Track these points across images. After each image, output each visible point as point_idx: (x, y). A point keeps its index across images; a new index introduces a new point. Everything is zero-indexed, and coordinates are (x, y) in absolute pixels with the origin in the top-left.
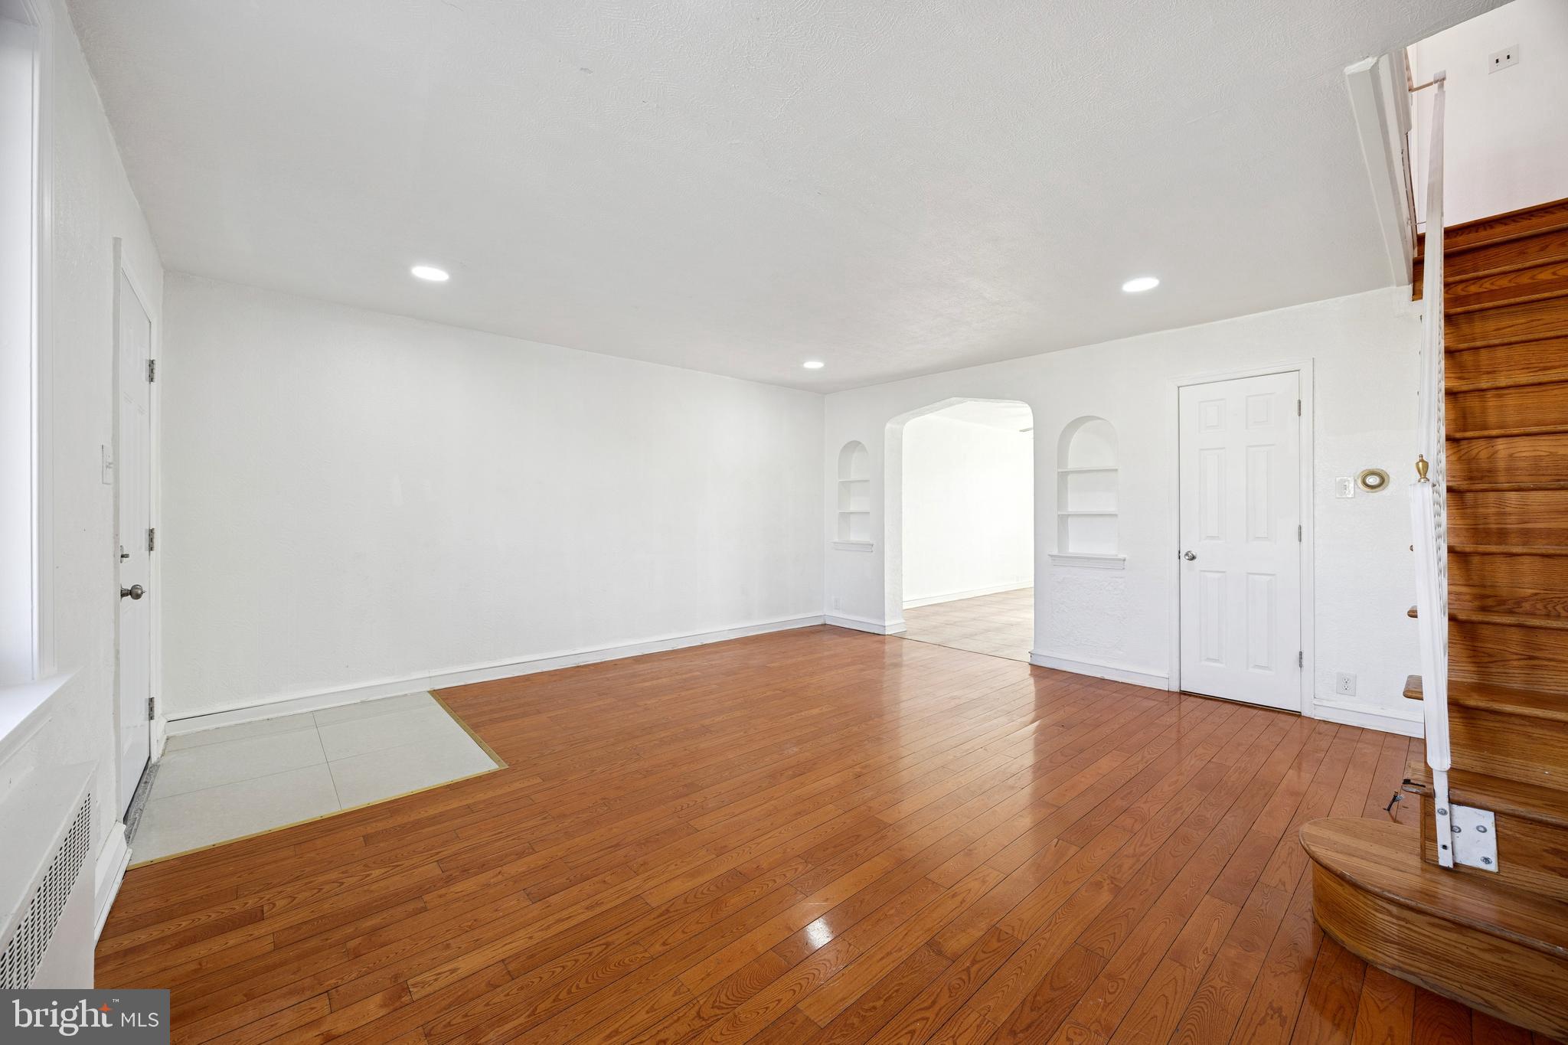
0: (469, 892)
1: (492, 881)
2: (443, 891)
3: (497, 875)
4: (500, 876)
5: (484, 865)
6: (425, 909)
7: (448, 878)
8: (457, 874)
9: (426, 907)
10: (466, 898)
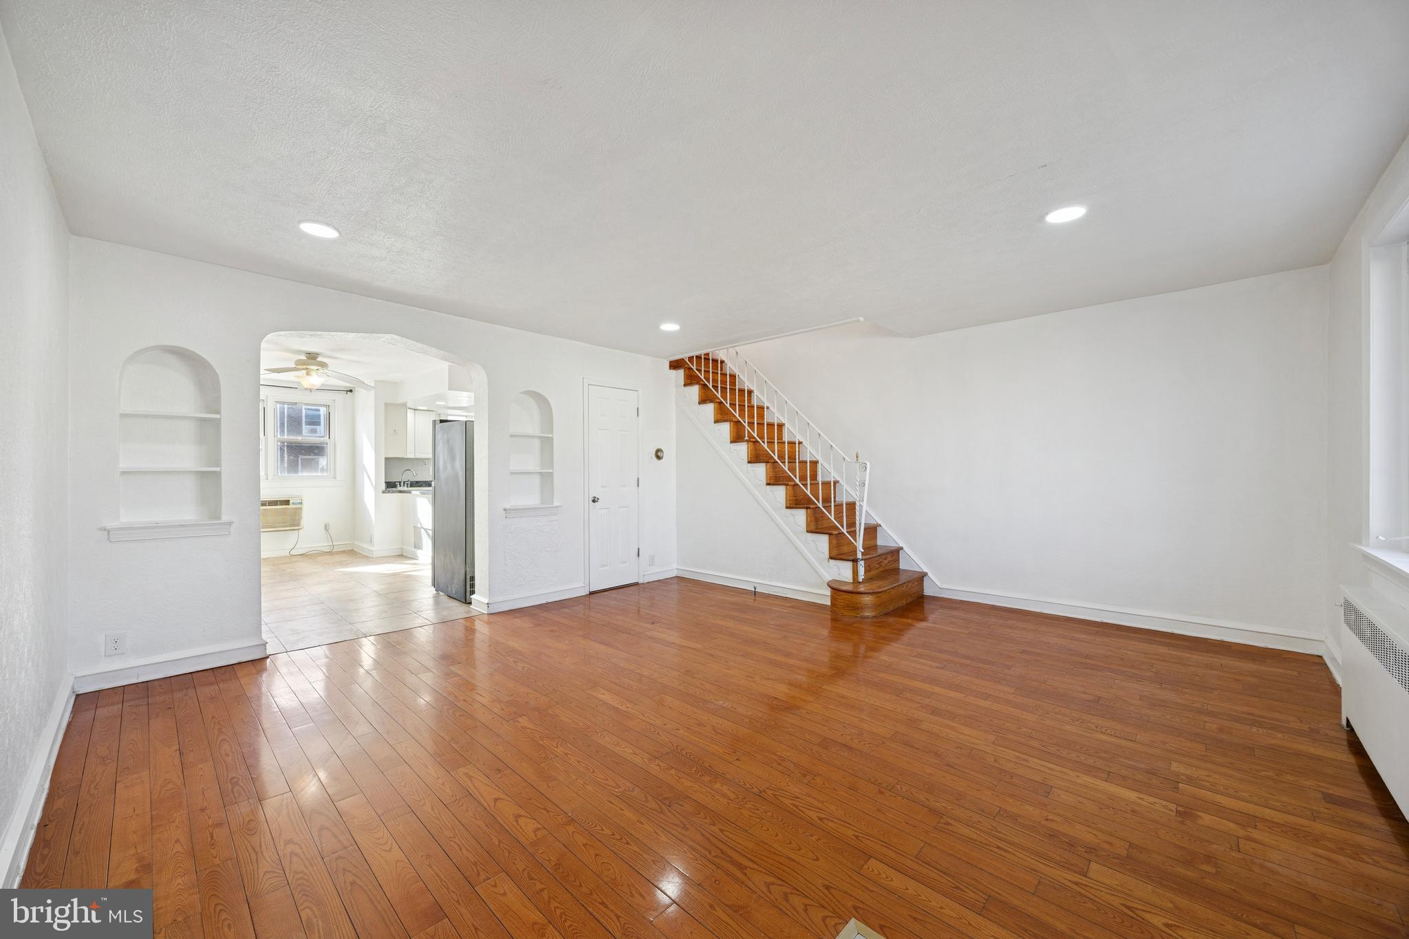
0: (1087, 828)
1: (1060, 820)
2: (1106, 846)
3: (1051, 820)
4: (1050, 817)
5: (1050, 835)
6: (1131, 845)
7: (1092, 852)
8: (1080, 848)
9: (1130, 846)
10: (1092, 825)
